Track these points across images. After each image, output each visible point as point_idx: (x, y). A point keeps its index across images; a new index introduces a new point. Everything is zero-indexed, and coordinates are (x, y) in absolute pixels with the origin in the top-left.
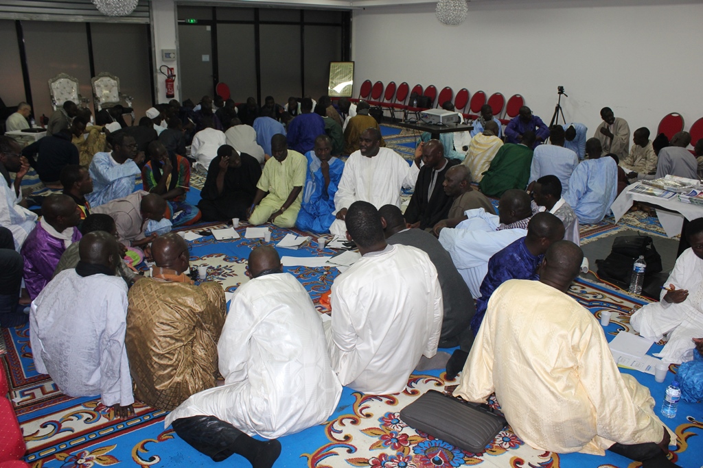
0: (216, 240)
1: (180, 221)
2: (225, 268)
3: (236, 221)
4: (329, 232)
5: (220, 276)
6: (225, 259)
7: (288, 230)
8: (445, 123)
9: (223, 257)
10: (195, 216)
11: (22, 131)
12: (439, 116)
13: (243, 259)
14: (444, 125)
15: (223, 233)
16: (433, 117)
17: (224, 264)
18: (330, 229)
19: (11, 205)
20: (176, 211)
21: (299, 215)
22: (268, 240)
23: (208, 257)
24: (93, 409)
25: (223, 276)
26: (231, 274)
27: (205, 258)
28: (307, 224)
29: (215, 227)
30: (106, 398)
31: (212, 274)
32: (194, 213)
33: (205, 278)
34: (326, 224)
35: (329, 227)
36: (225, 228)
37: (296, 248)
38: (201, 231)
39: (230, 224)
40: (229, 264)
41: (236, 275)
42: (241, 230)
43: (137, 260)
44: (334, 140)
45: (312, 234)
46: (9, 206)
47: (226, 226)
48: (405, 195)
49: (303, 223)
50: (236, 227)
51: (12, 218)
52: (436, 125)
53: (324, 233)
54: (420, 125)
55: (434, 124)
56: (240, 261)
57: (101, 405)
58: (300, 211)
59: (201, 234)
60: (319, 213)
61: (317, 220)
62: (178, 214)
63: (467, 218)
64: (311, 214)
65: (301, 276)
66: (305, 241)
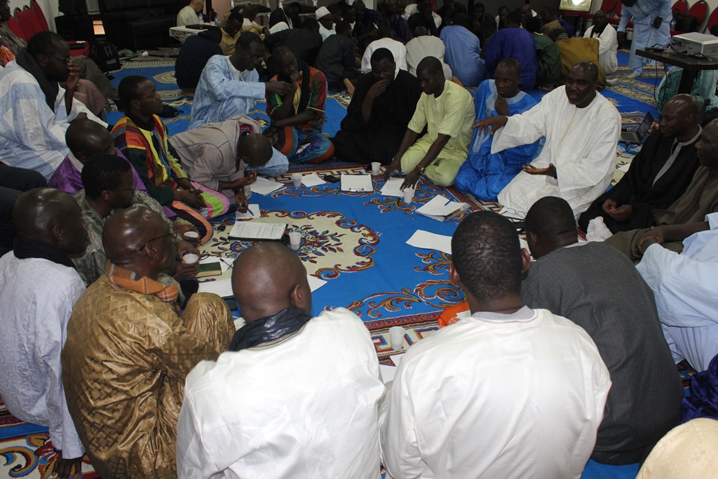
0: (340, 191)
1: (305, 156)
2: (332, 236)
3: (376, 166)
4: (497, 200)
5: (319, 249)
6: (338, 223)
7: (441, 189)
8: (708, 54)
9: (338, 218)
10: (325, 151)
11: (187, 27)
12: (700, 45)
13: (362, 226)
14: (705, 58)
15: (355, 182)
16: (688, 45)
17: (334, 229)
18: (499, 198)
19: (45, 126)
20: (301, 143)
21: (461, 170)
22: (408, 200)
23: (318, 215)
24: (35, 449)
25: (323, 249)
26: (335, 247)
27: (314, 216)
28: (469, 183)
29: (349, 171)
30: (54, 437)
31: (311, 243)
32: (325, 147)
33: (297, 248)
34: (494, 188)
35: (498, 193)
36: (361, 174)
37: (441, 220)
38: (328, 174)
39: (369, 169)
40: (340, 230)
41: (341, 250)
42: (379, 181)
43: (219, 209)
44: (546, 66)
45: (473, 198)
46: (42, 126)
47: (363, 171)
48: (627, 155)
49: (463, 182)
50: (375, 174)
51: (46, 142)
52: (693, 57)
53: (490, 200)
54: (668, 56)
55: (690, 56)
56: (356, 229)
57: (50, 445)
58: (465, 164)
59: (326, 178)
60: (488, 170)
61: (483, 180)
62: (304, 147)
63: (708, 228)
64: (476, 171)
65: (431, 267)
66: (458, 210)
